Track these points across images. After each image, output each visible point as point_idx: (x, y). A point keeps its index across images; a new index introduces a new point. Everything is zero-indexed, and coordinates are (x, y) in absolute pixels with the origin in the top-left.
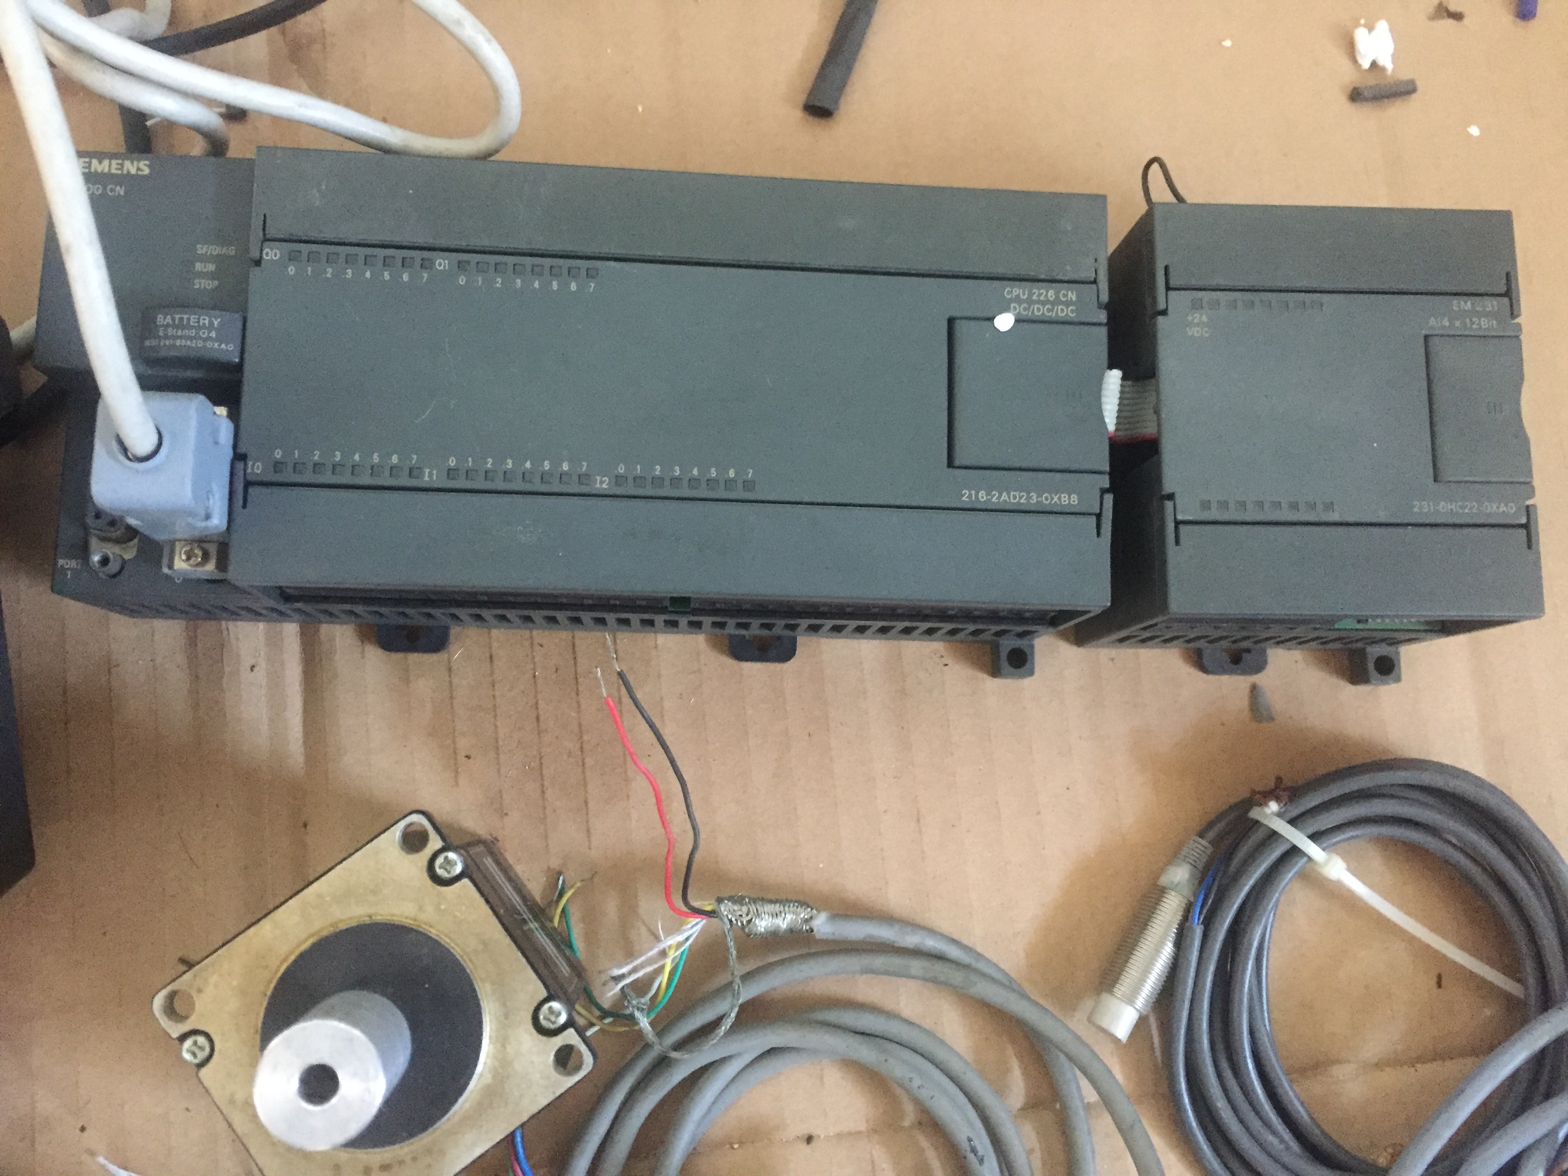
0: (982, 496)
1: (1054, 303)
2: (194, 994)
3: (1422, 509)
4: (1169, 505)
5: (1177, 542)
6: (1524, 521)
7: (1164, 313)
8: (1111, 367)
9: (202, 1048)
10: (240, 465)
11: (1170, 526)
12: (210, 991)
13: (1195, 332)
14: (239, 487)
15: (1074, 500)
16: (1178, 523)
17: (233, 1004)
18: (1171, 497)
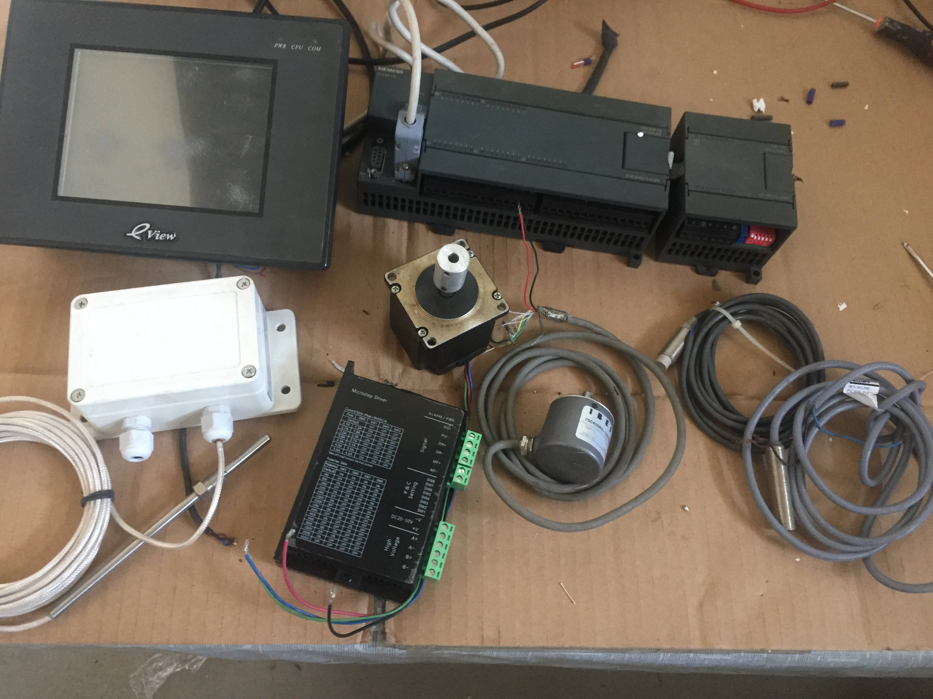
0: (632, 177)
1: (655, 132)
2: (397, 274)
3: (761, 195)
4: (686, 186)
5: (689, 195)
6: (792, 202)
7: (687, 138)
8: (671, 150)
9: (397, 289)
10: (424, 142)
11: (687, 191)
12: (401, 274)
13: (696, 144)
14: (424, 147)
15: (659, 181)
16: (689, 191)
17: (408, 278)
18: (687, 184)
